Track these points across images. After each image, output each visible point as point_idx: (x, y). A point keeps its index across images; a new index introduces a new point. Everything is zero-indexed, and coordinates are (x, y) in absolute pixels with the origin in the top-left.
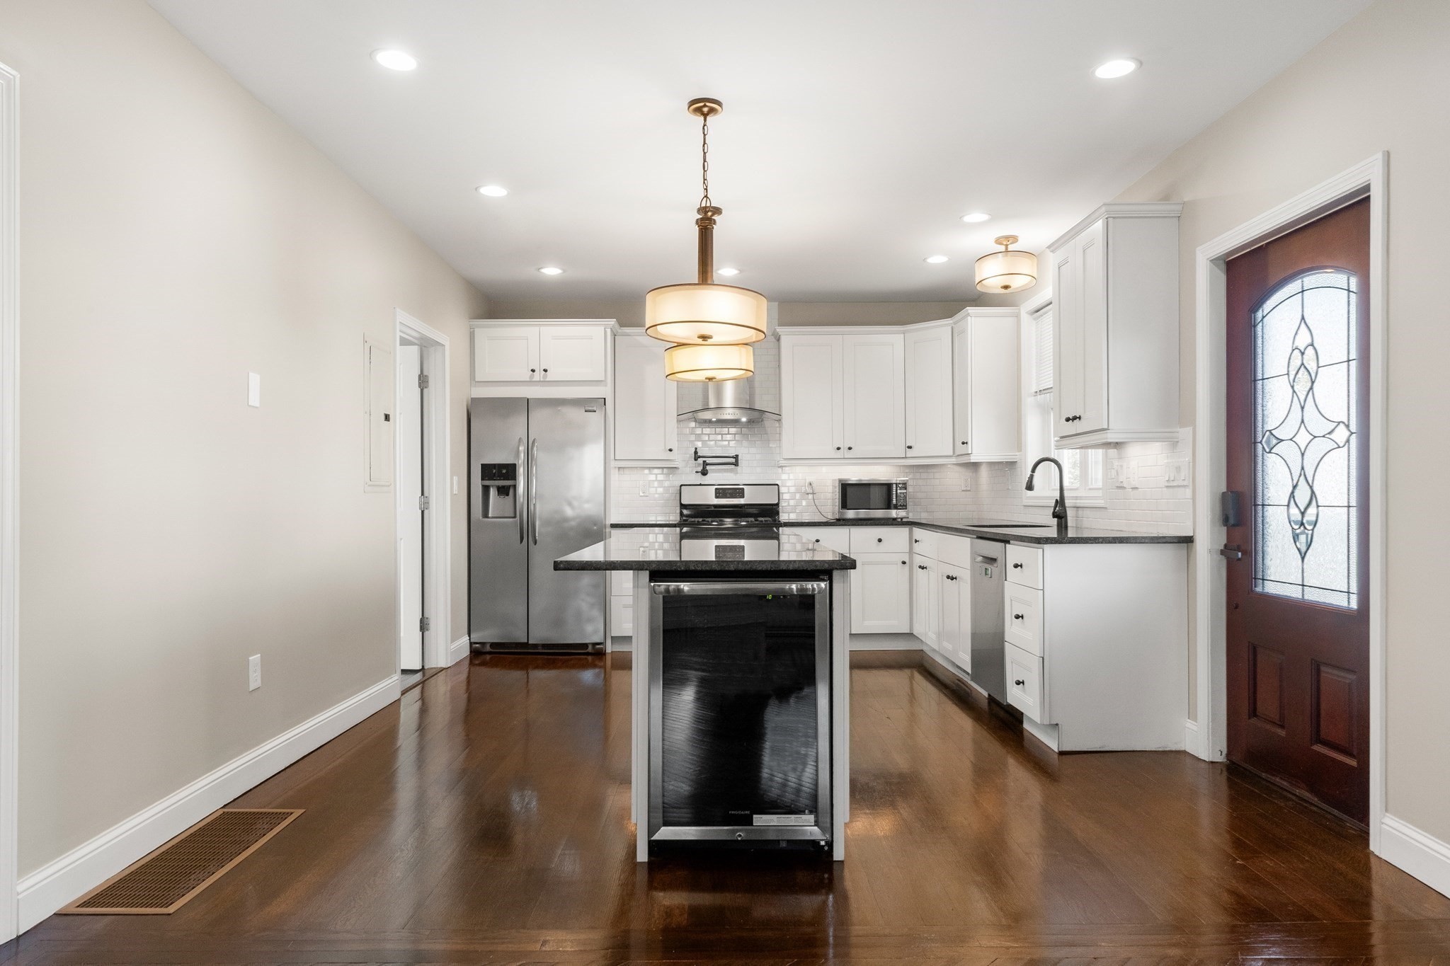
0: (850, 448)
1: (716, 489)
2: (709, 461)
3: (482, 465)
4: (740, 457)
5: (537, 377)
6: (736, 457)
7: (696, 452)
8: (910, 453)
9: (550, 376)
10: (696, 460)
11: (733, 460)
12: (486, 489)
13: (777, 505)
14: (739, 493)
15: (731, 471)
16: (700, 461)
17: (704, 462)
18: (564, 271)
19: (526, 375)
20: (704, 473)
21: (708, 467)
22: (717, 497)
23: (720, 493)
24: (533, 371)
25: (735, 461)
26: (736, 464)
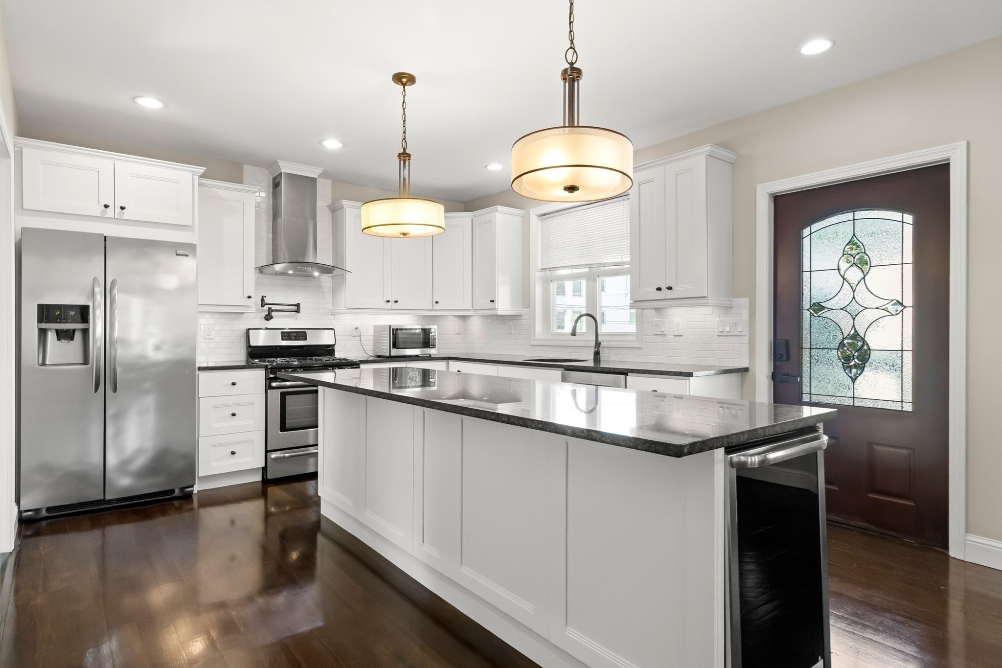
0: (396, 302)
1: (282, 332)
2: (274, 307)
3: (38, 305)
4: (301, 306)
5: (110, 212)
6: (298, 305)
7: (263, 300)
8: (436, 307)
9: (127, 214)
10: (262, 306)
11: (295, 308)
13: (333, 345)
14: (301, 334)
15: (292, 317)
16: (266, 307)
17: (269, 309)
18: (166, 106)
19: (98, 210)
20: (268, 317)
21: (273, 314)
22: (283, 339)
23: (286, 336)
24: (106, 206)
25: (297, 308)
26: (298, 311)
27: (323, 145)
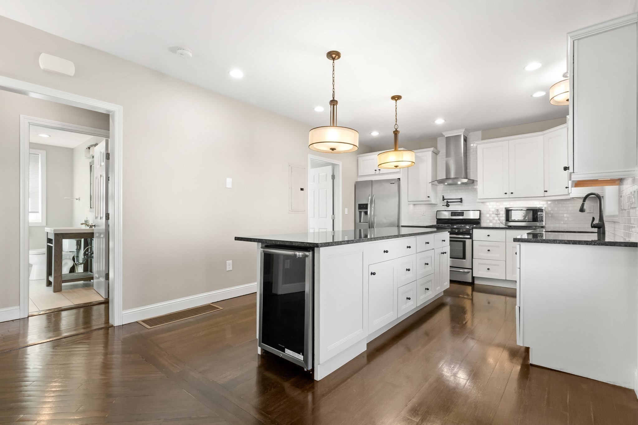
0: (512, 193)
1: (452, 212)
2: (449, 201)
3: (359, 204)
4: (463, 199)
5: (378, 172)
6: (461, 199)
7: (443, 197)
8: (546, 194)
9: (381, 172)
10: (443, 200)
11: (460, 200)
12: (360, 213)
13: (479, 219)
14: (462, 214)
15: (459, 205)
16: (445, 201)
17: (447, 201)
18: (380, 133)
19: (374, 172)
20: (448, 205)
21: (449, 203)
22: (451, 216)
23: (454, 213)
24: (376, 170)
25: (461, 200)
26: (461, 202)
27: (435, 123)
